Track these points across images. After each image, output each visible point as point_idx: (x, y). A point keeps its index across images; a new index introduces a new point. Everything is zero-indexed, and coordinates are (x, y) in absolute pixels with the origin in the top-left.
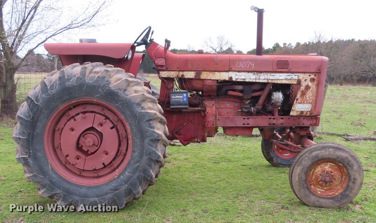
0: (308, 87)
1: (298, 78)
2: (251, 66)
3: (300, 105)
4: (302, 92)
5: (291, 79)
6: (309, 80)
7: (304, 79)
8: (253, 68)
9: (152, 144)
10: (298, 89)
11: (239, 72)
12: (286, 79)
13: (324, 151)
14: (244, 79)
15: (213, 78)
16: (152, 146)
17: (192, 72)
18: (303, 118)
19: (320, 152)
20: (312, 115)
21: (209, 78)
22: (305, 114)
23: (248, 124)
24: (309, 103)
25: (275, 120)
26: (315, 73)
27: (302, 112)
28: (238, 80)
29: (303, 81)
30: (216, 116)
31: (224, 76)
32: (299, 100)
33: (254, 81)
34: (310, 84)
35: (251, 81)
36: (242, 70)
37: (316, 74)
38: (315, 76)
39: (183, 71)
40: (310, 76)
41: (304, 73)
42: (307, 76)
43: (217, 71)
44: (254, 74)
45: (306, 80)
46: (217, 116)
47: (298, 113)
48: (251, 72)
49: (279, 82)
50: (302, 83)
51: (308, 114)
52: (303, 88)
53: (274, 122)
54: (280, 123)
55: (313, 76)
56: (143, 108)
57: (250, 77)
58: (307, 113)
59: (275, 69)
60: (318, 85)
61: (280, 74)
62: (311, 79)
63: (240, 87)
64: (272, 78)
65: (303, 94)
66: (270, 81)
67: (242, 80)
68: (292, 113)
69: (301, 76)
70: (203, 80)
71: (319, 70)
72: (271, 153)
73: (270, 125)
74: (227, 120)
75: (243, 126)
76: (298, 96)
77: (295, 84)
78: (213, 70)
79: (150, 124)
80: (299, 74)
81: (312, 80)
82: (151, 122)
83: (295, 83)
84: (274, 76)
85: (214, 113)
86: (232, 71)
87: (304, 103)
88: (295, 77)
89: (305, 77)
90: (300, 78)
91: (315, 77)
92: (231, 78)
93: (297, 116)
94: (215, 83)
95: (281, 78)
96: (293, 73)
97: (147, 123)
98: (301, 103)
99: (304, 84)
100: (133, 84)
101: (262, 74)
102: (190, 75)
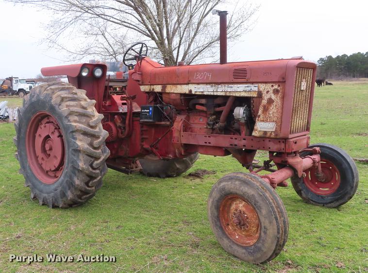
0: (270, 101)
1: (258, 89)
2: (208, 77)
3: (262, 123)
4: (264, 107)
5: (250, 91)
6: (272, 91)
7: (266, 90)
8: (210, 80)
9: (74, 153)
10: (260, 103)
11: (198, 84)
12: (245, 91)
13: (230, 183)
14: (202, 92)
15: (175, 92)
16: (74, 155)
17: (160, 86)
18: (268, 140)
19: (226, 183)
20: (278, 137)
21: (172, 92)
22: (269, 134)
23: (210, 143)
24: (273, 121)
25: (237, 140)
26: (278, 82)
27: (265, 133)
28: (197, 93)
29: (264, 93)
30: (180, 131)
31: (184, 89)
32: (261, 117)
33: (212, 94)
34: (273, 97)
35: (209, 93)
36: (200, 82)
37: (280, 84)
38: (279, 86)
39: (153, 85)
40: (273, 86)
41: (266, 83)
42: (268, 87)
43: (179, 84)
44: (212, 86)
45: (268, 92)
46: (182, 132)
47: (261, 134)
48: (209, 83)
49: (237, 95)
50: (263, 95)
51: (273, 135)
52: (264, 102)
53: (236, 142)
54: (243, 144)
55: (276, 87)
56: (69, 121)
57: (207, 90)
58: (271, 134)
59: (232, 79)
60: (283, 98)
61: (239, 86)
62: (274, 90)
63: (203, 101)
64: (229, 90)
65: (266, 109)
66: (228, 94)
67: (201, 93)
68: (254, 134)
69: (262, 87)
70: (169, 93)
71: (283, 78)
72: (299, 184)
73: (231, 146)
74: (190, 136)
75: (205, 144)
76: (260, 112)
77: (256, 97)
78: (175, 83)
79: (73, 135)
80: (260, 85)
81: (276, 92)
82: (74, 134)
83: (255, 95)
84: (231, 87)
85: (179, 128)
86: (191, 83)
87: (267, 121)
88: (254, 88)
89: (266, 88)
90: (261, 89)
91: (279, 88)
92: (191, 91)
93: (260, 137)
94: (178, 97)
95: (240, 90)
96: (253, 83)
97: (71, 134)
98: (263, 121)
99: (266, 97)
100: (68, 99)
101: (220, 86)
102: (158, 89)
